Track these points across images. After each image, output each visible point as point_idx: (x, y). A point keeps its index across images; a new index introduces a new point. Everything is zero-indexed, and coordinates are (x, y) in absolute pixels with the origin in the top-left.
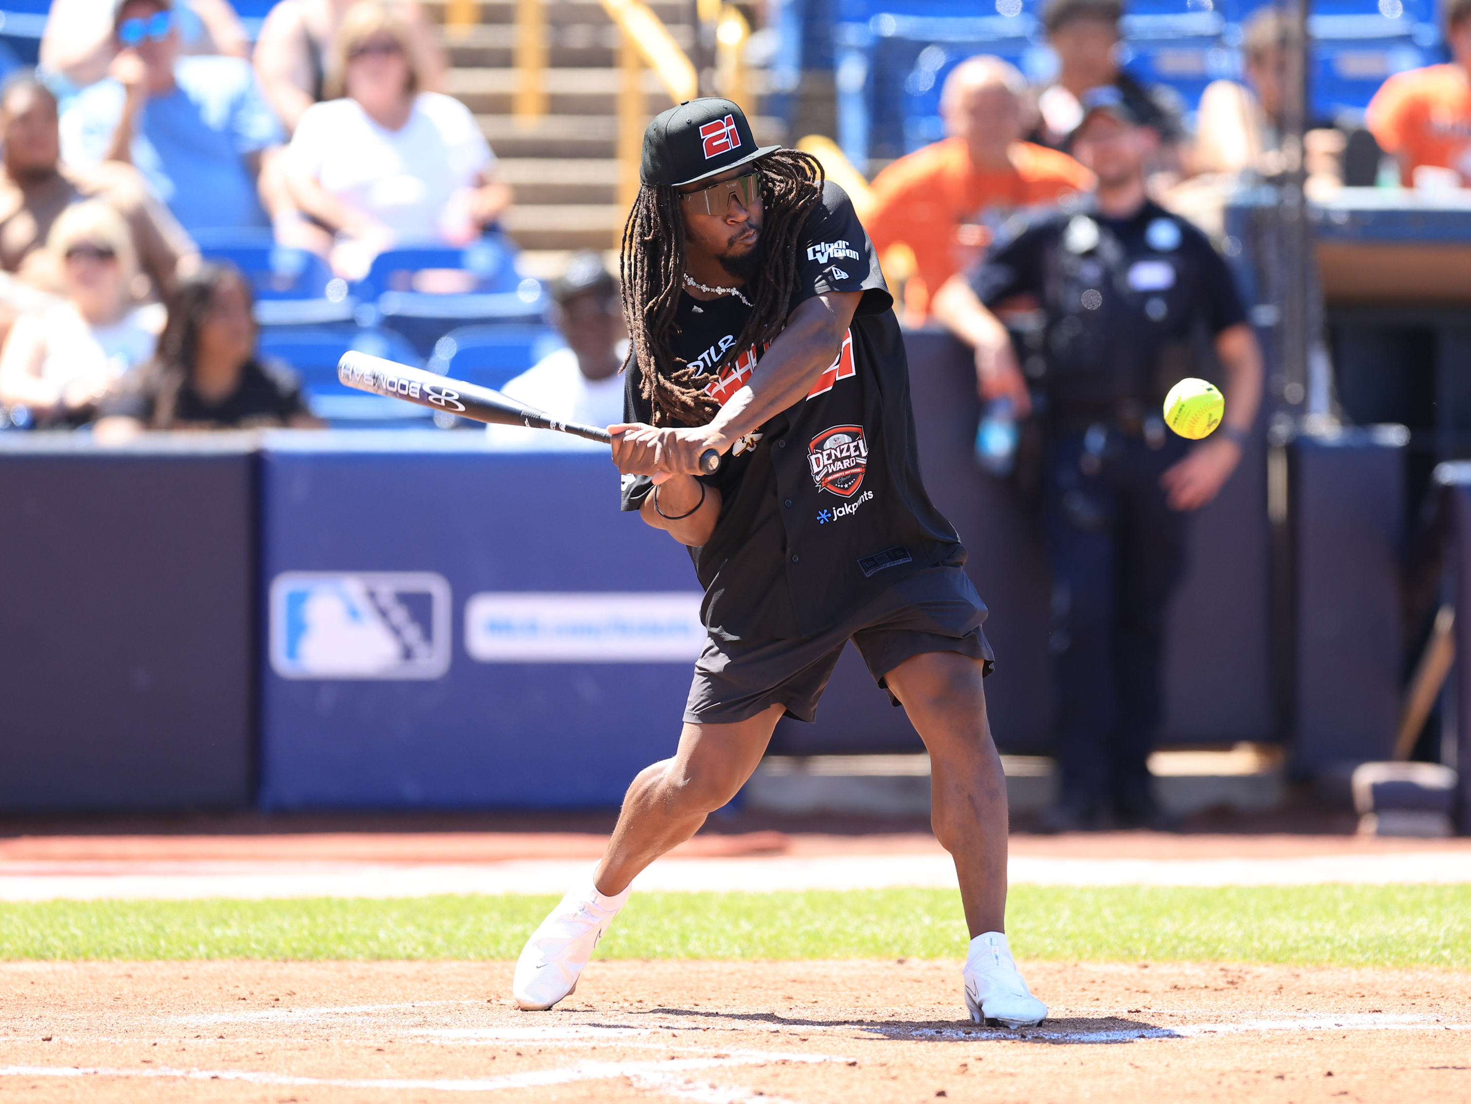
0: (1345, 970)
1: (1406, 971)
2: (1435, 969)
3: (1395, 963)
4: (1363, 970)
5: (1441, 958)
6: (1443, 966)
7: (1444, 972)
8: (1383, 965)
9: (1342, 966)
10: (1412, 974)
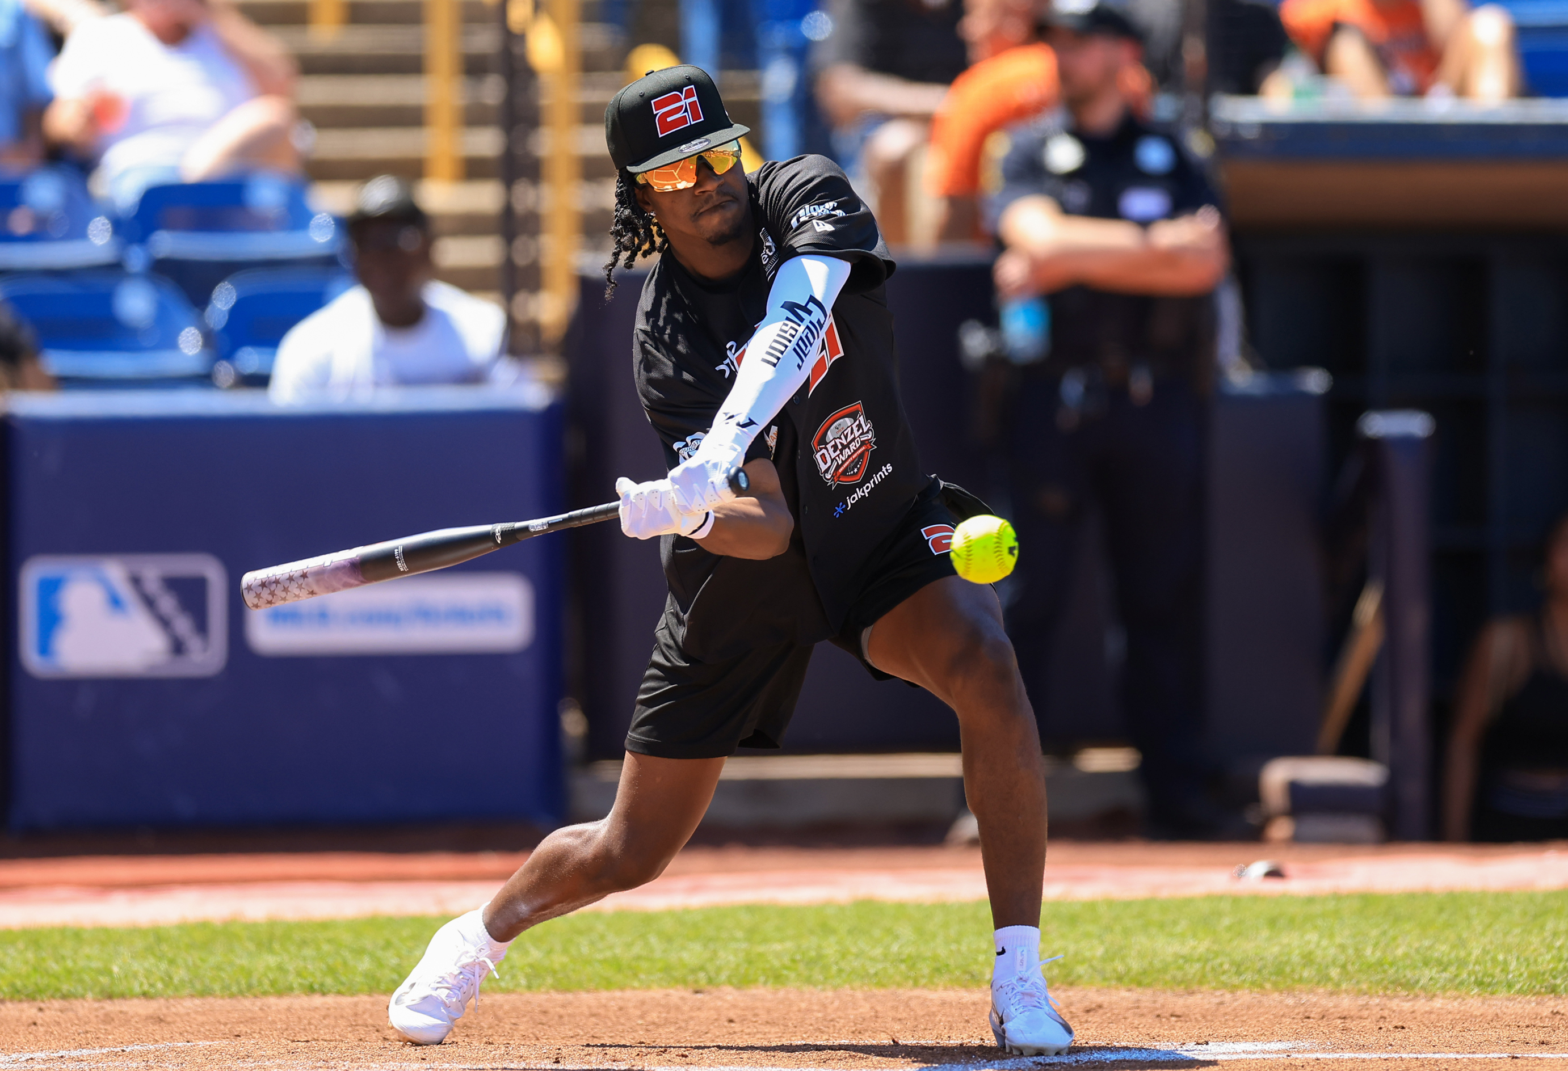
0: (1218, 993)
1: (1288, 994)
2: (1321, 990)
3: (1275, 984)
4: (1239, 993)
5: (1328, 979)
6: (1330, 987)
7: (1332, 994)
8: (1262, 987)
9: (1215, 989)
10: (1295, 997)
